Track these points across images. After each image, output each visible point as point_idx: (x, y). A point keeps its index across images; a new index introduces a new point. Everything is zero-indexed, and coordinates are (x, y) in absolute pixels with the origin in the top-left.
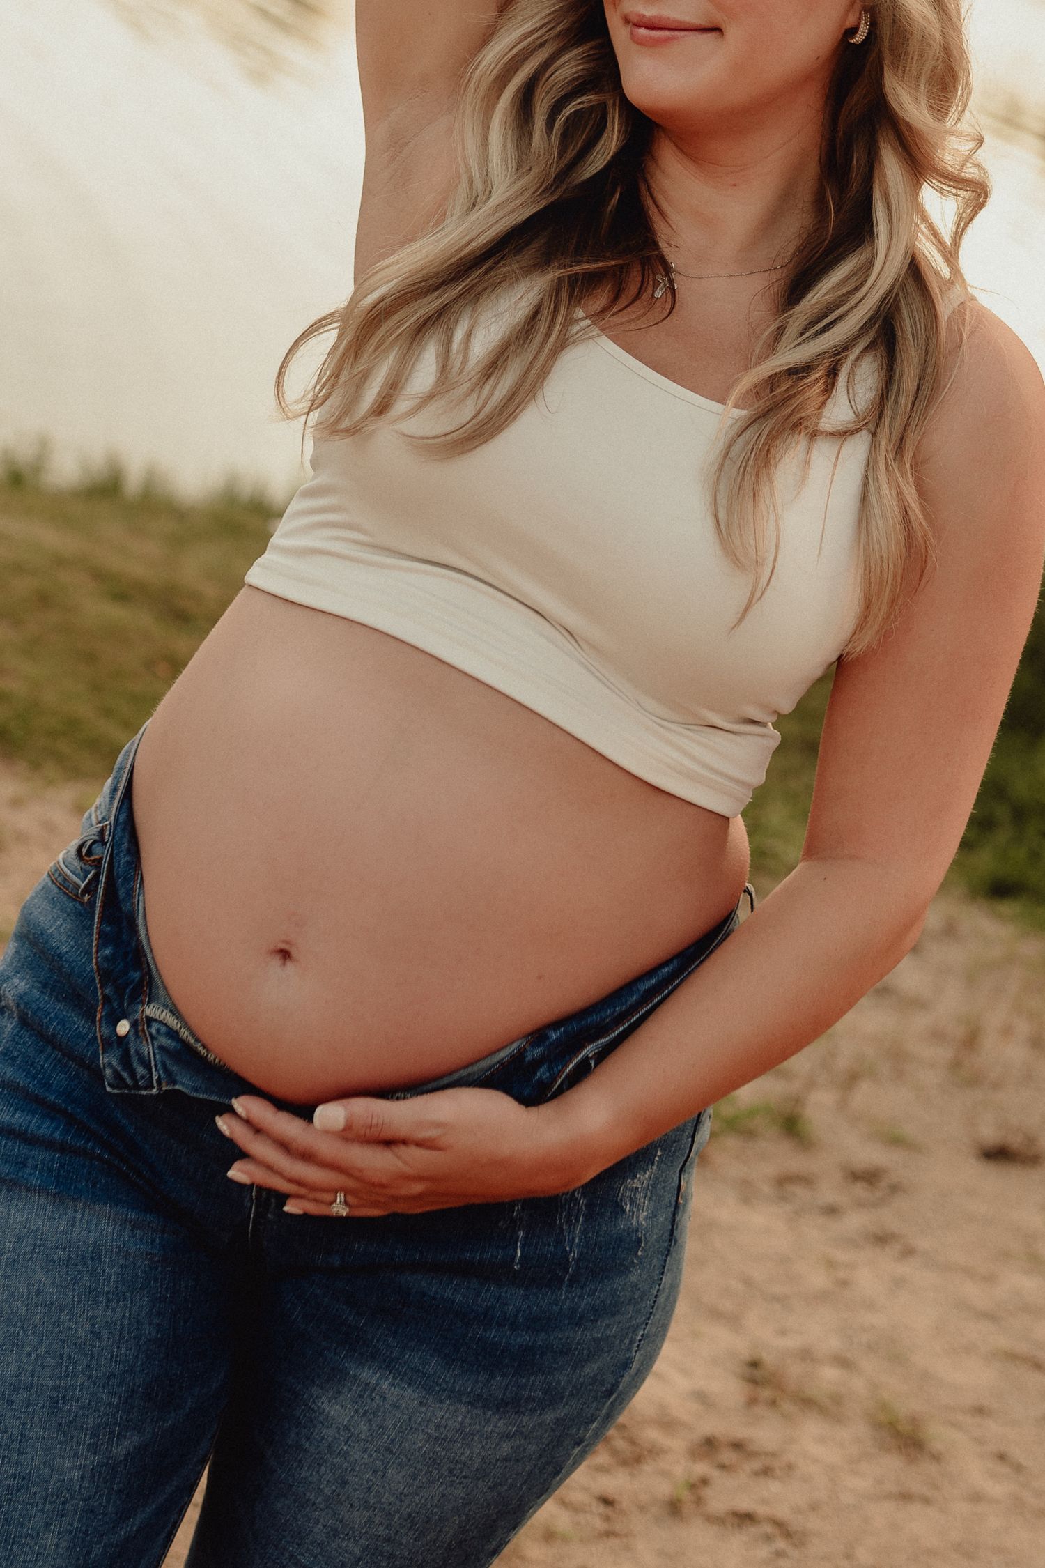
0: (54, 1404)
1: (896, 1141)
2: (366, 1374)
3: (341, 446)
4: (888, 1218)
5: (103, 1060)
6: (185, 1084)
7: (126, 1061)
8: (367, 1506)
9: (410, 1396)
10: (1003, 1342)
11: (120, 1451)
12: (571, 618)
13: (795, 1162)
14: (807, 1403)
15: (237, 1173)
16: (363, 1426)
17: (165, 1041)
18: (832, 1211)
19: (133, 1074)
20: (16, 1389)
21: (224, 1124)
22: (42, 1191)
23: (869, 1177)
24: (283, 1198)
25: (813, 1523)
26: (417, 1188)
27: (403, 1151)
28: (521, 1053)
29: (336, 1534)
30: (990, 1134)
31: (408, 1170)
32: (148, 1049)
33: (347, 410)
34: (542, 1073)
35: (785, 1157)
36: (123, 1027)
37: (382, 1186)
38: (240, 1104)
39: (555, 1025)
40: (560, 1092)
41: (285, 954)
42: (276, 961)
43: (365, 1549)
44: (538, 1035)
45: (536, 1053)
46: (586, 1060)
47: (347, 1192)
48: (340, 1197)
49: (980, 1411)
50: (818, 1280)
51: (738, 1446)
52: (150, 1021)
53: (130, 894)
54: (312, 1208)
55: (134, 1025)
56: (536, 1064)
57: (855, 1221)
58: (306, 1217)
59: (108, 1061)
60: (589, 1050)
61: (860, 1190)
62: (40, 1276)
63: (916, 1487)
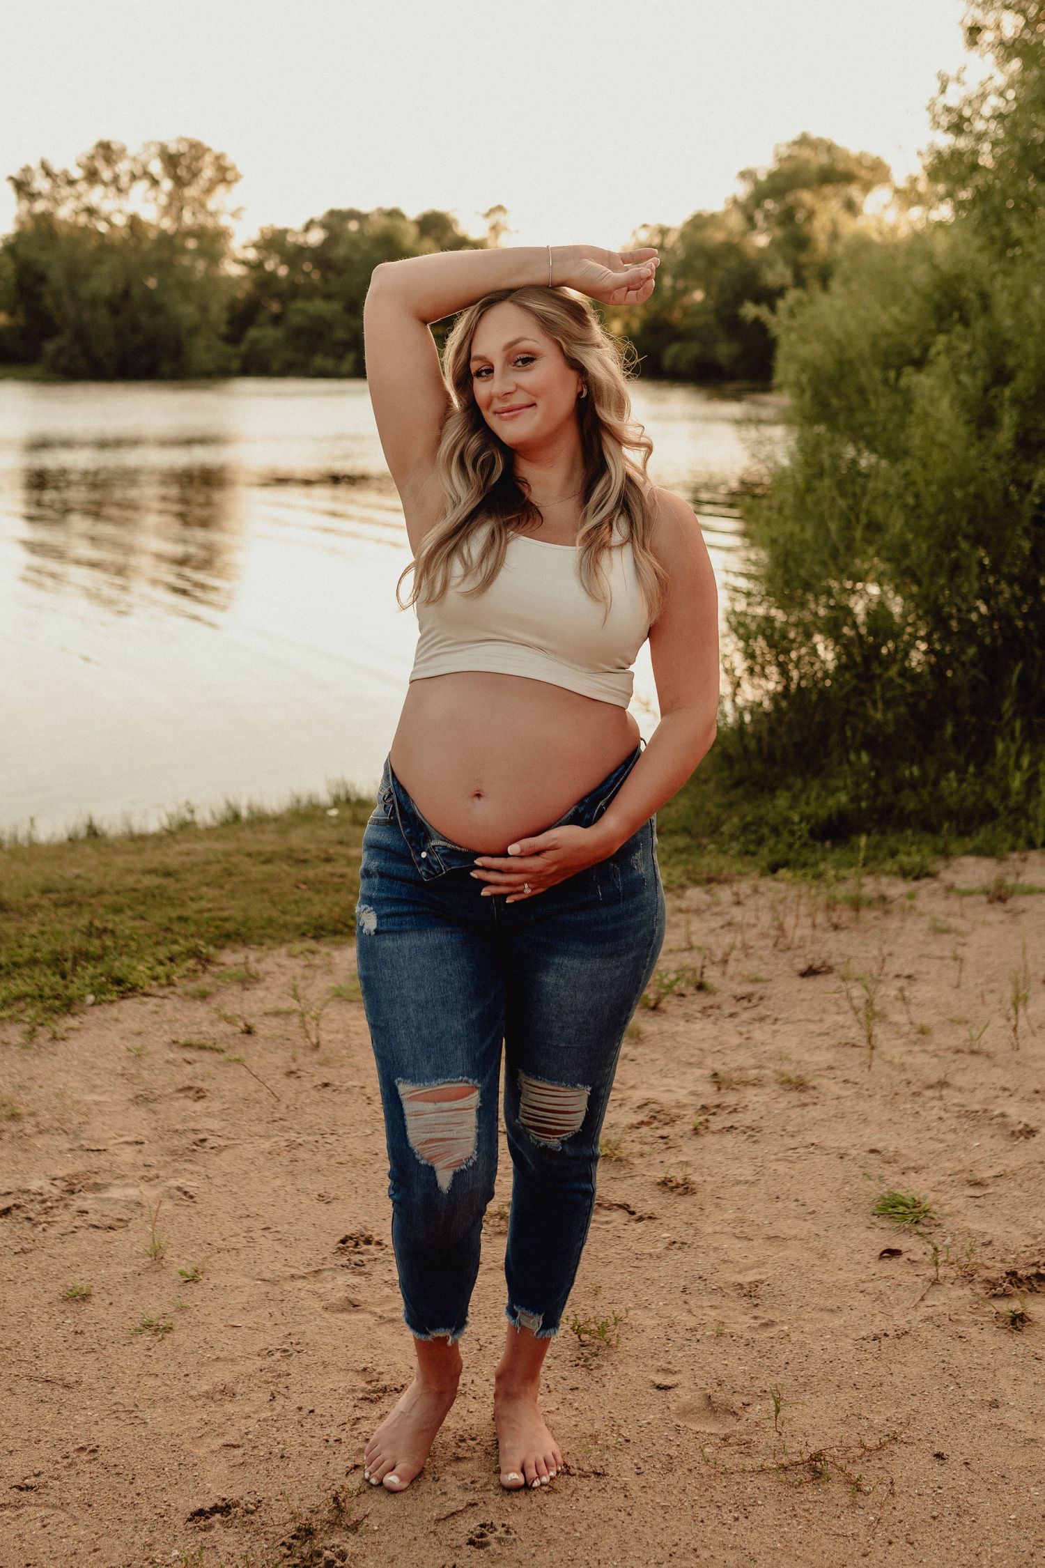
0: (443, 1004)
1: (756, 980)
2: (556, 961)
3: (432, 609)
4: (761, 1010)
5: (420, 870)
6: (456, 865)
7: (429, 866)
8: (572, 1012)
9: (577, 962)
10: (833, 1042)
11: (473, 1015)
12: (541, 642)
13: (709, 1001)
14: (745, 1083)
15: (485, 892)
16: (562, 981)
17: (443, 851)
18: (732, 1015)
19: (433, 869)
20: (427, 1003)
21: (474, 874)
22: (412, 930)
23: (748, 997)
24: (504, 896)
25: (763, 1123)
26: (554, 868)
27: (545, 855)
28: (577, 810)
29: (563, 1028)
30: (802, 966)
31: (549, 861)
32: (437, 858)
33: (431, 593)
34: (587, 816)
35: (703, 1000)
36: (424, 855)
37: (541, 872)
38: (478, 862)
39: (586, 797)
40: (595, 822)
41: (478, 796)
42: (476, 799)
43: (577, 1030)
44: (581, 802)
45: (582, 809)
46: (601, 807)
47: (528, 882)
48: (526, 886)
49: (831, 1068)
50: (736, 1040)
51: (718, 1106)
52: (434, 847)
53: (410, 807)
54: (516, 897)
55: (428, 852)
56: (584, 812)
57: (746, 1016)
58: (516, 902)
59: (421, 869)
60: (602, 803)
61: (745, 1003)
62: (422, 960)
63: (808, 1100)
